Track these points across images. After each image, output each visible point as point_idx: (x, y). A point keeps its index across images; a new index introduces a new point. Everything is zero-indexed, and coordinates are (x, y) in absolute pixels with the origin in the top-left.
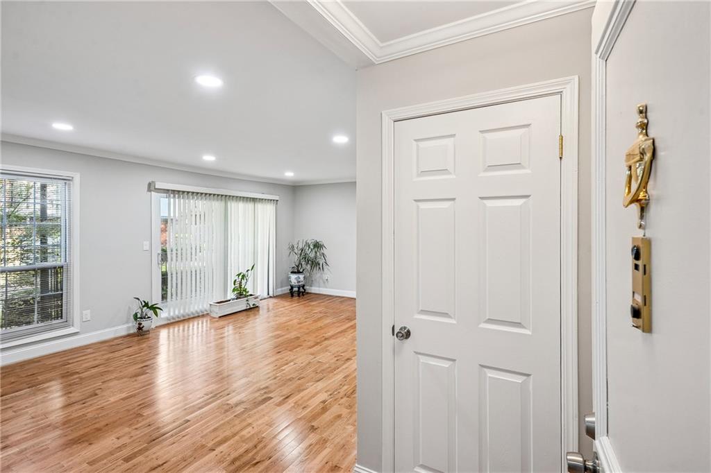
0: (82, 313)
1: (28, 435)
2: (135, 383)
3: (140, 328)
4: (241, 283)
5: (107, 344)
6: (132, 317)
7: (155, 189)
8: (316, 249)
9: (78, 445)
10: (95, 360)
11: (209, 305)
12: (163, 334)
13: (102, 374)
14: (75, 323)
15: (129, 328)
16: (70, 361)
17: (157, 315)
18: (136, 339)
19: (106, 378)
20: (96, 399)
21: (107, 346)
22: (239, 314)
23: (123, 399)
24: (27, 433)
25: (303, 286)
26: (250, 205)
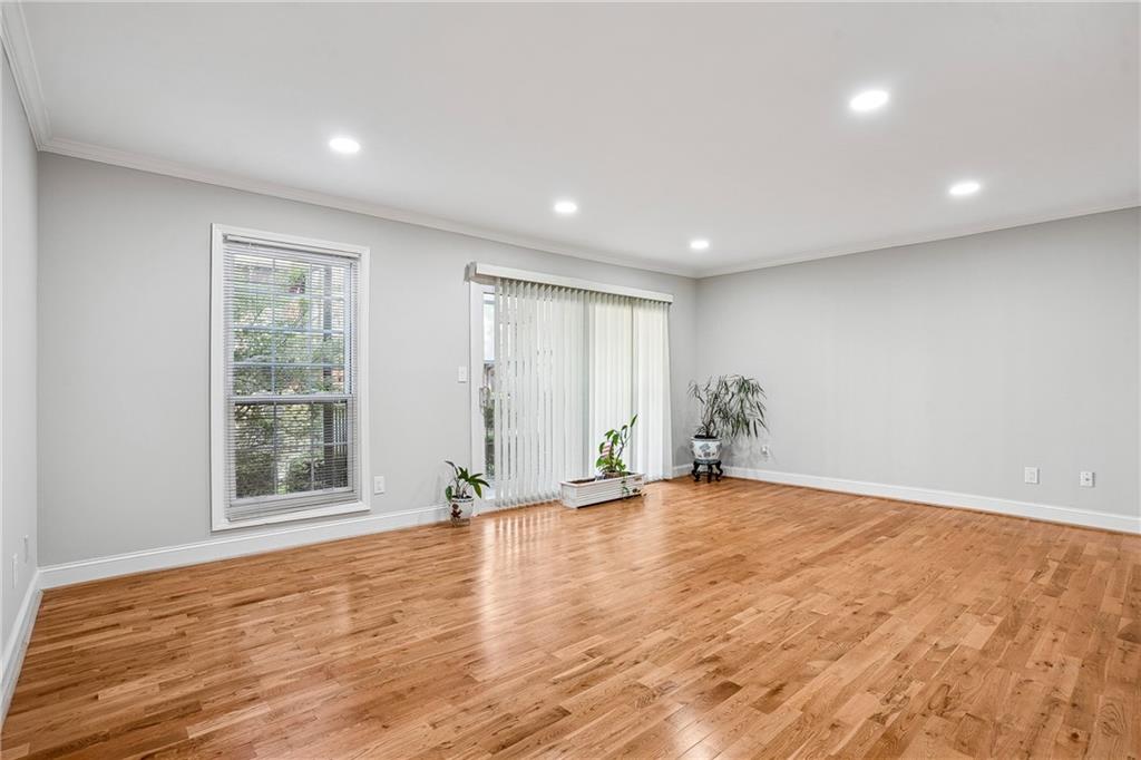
0: (372, 481)
1: (289, 681)
2: (455, 610)
3: (455, 514)
4: (612, 449)
5: (409, 535)
6: (444, 495)
7: (478, 276)
8: (742, 395)
9: (365, 724)
10: (392, 558)
11: (559, 486)
12: (489, 527)
13: (403, 584)
14: (364, 495)
15: (438, 512)
16: (358, 556)
17: (479, 493)
18: (449, 531)
19: (411, 592)
20: (392, 630)
21: (408, 538)
22: (610, 506)
23: (439, 639)
24: (287, 678)
25: (718, 464)
26: (625, 311)
